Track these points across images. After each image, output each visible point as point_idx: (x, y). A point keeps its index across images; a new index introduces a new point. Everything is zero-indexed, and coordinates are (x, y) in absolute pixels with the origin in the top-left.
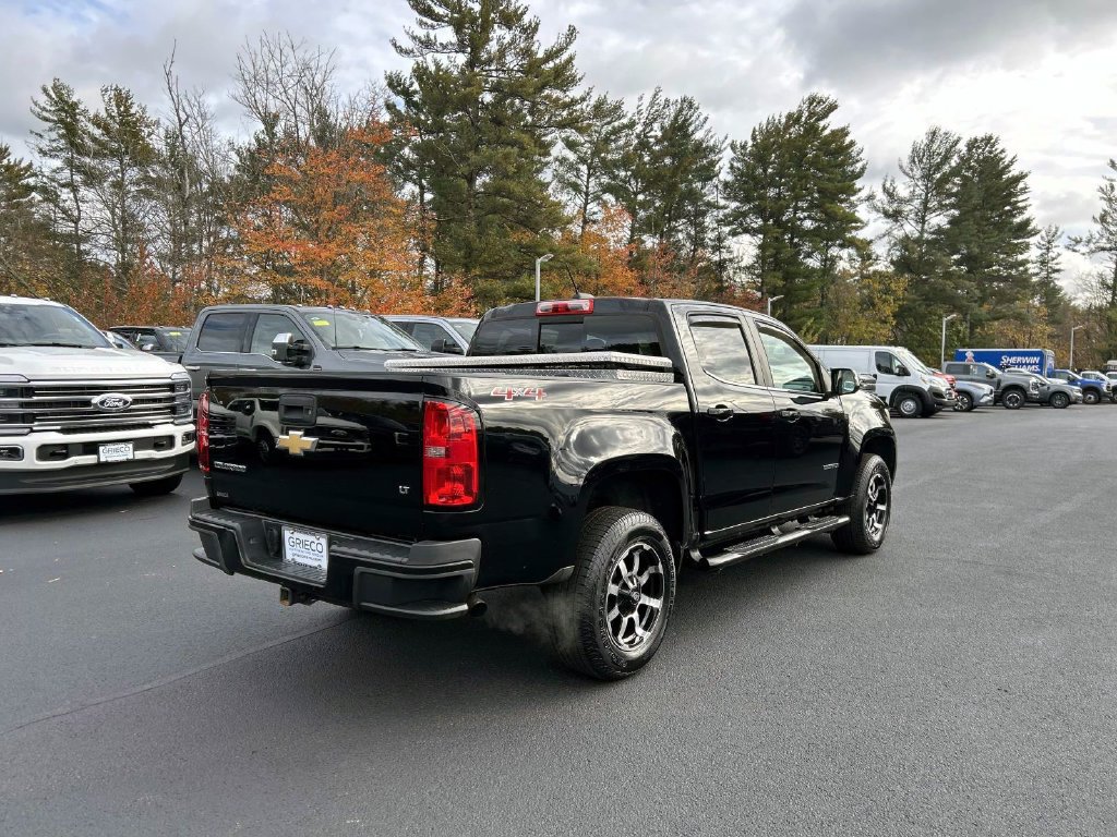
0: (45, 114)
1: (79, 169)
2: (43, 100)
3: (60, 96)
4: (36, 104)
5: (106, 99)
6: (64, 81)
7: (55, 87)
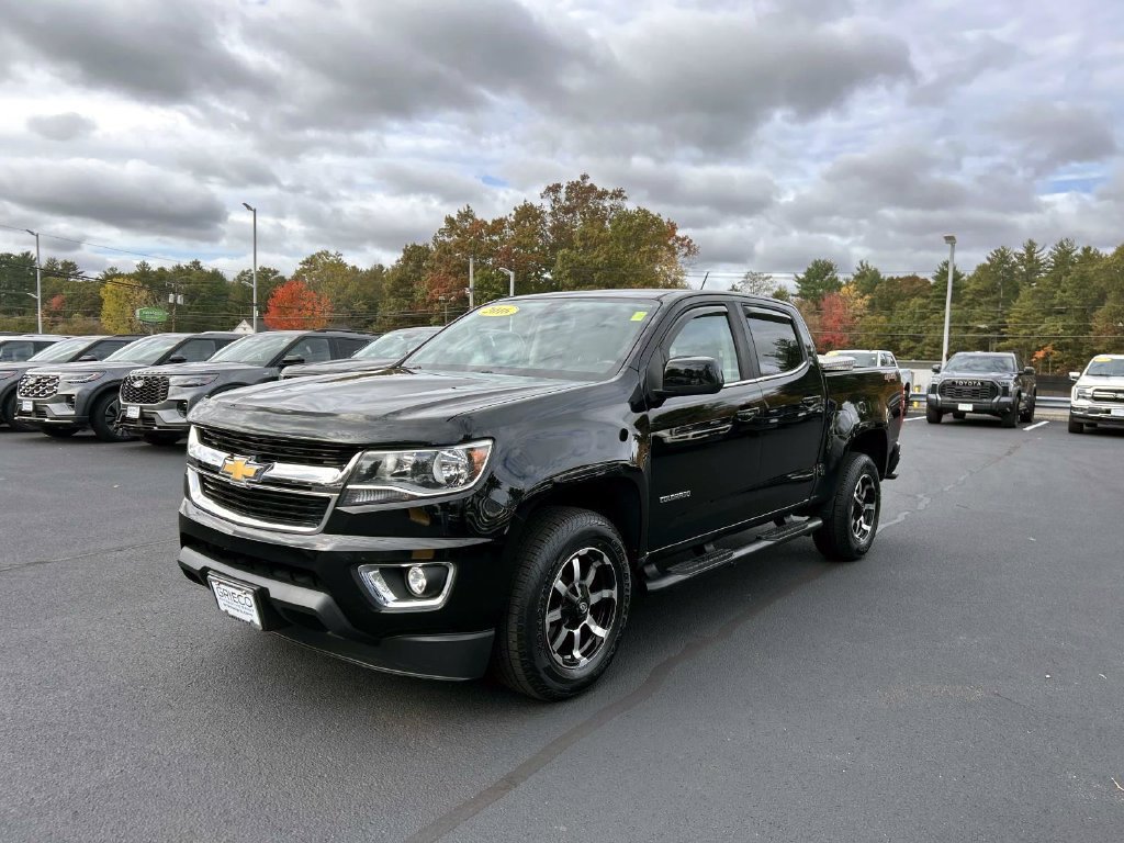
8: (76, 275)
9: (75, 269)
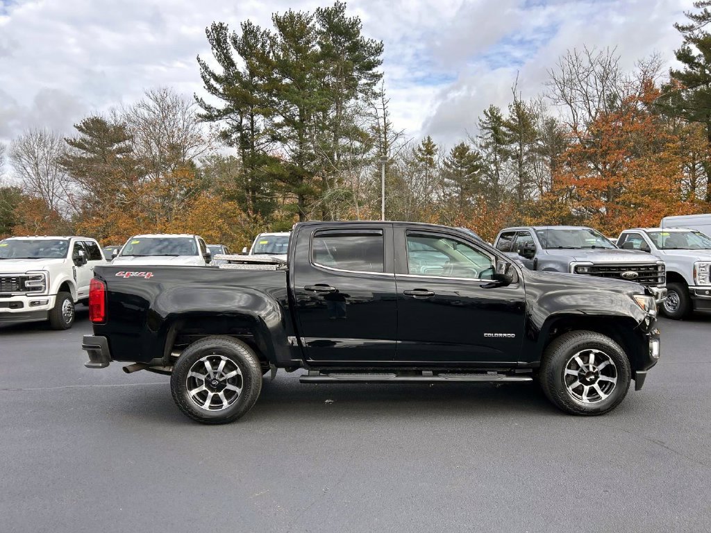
0: (485, 125)
1: (500, 152)
2: (484, 118)
3: (492, 113)
4: (480, 120)
5: (511, 110)
6: (495, 105)
7: (491, 110)
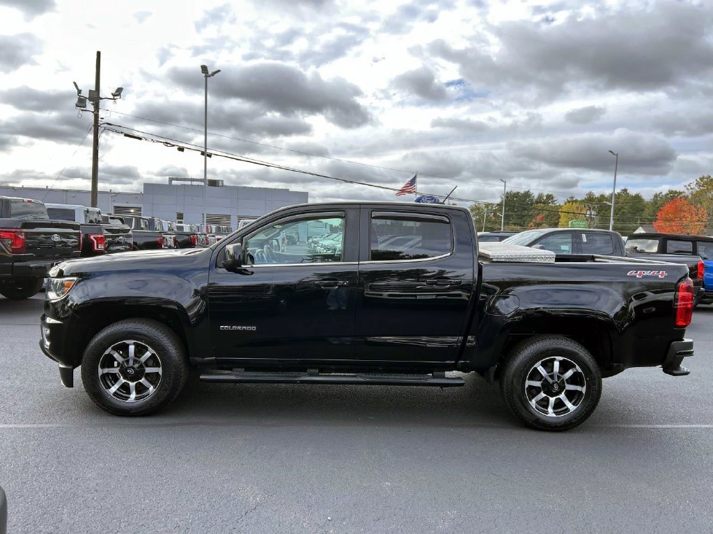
8: (553, 202)
9: (552, 198)
